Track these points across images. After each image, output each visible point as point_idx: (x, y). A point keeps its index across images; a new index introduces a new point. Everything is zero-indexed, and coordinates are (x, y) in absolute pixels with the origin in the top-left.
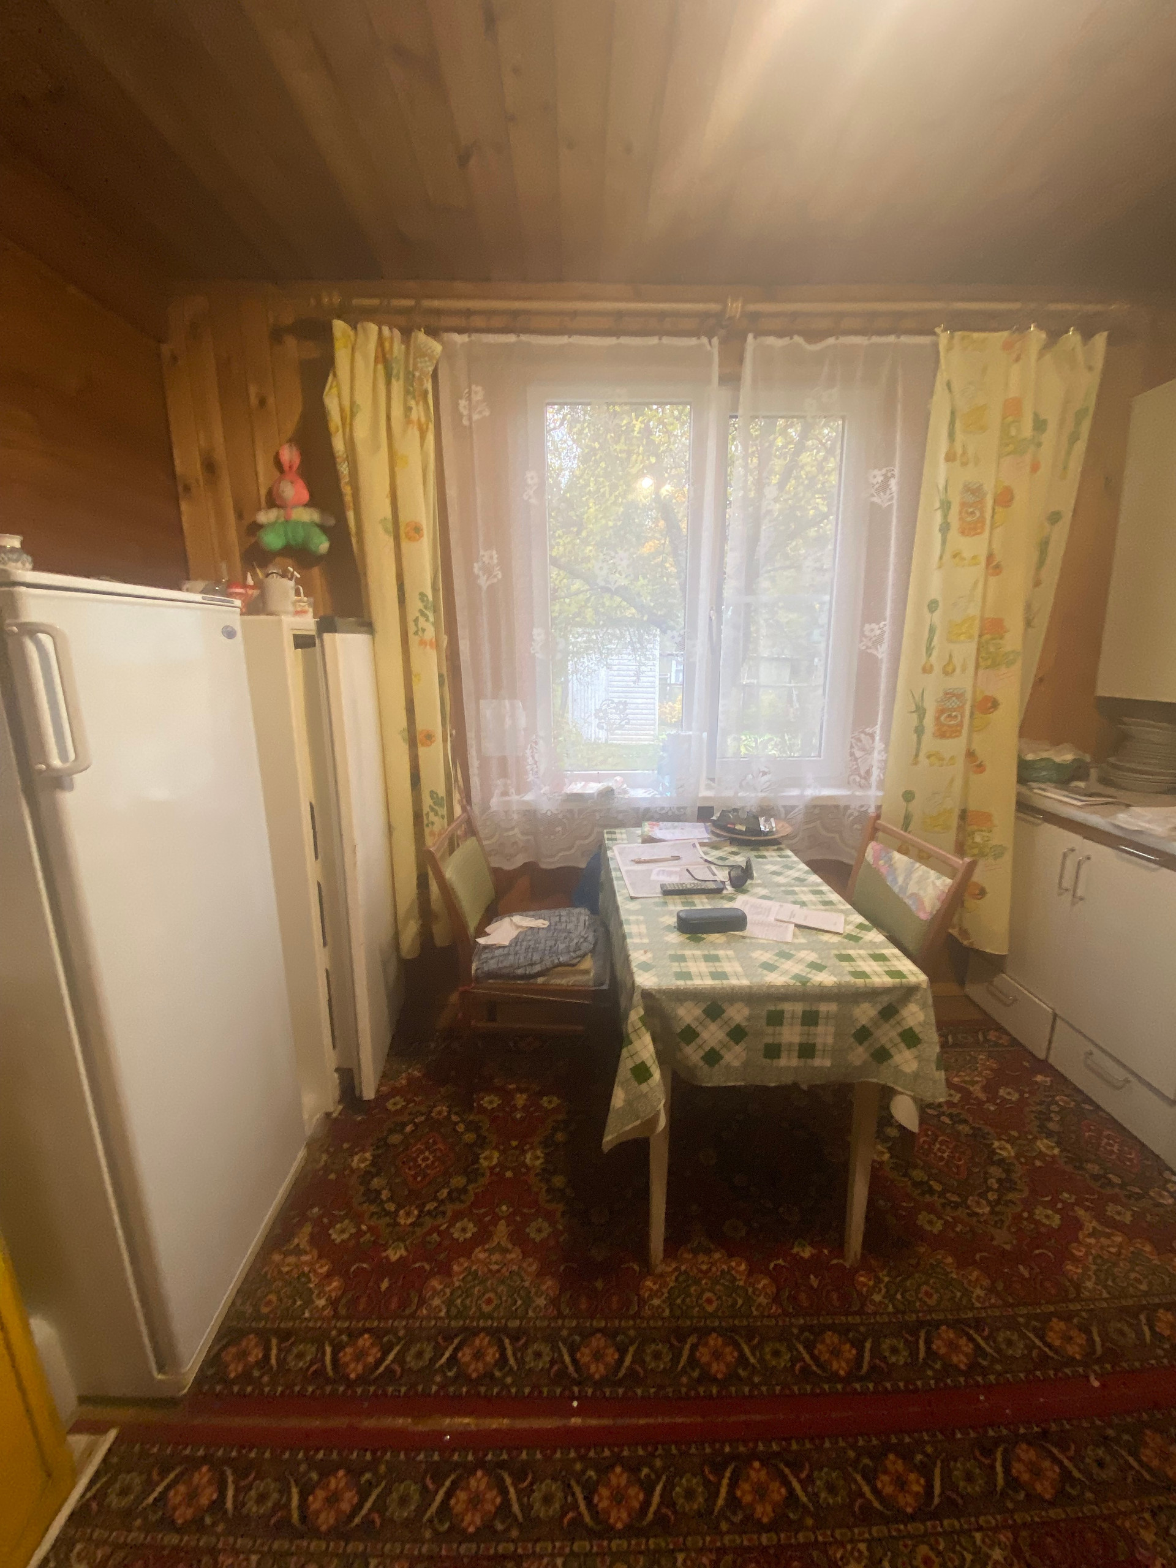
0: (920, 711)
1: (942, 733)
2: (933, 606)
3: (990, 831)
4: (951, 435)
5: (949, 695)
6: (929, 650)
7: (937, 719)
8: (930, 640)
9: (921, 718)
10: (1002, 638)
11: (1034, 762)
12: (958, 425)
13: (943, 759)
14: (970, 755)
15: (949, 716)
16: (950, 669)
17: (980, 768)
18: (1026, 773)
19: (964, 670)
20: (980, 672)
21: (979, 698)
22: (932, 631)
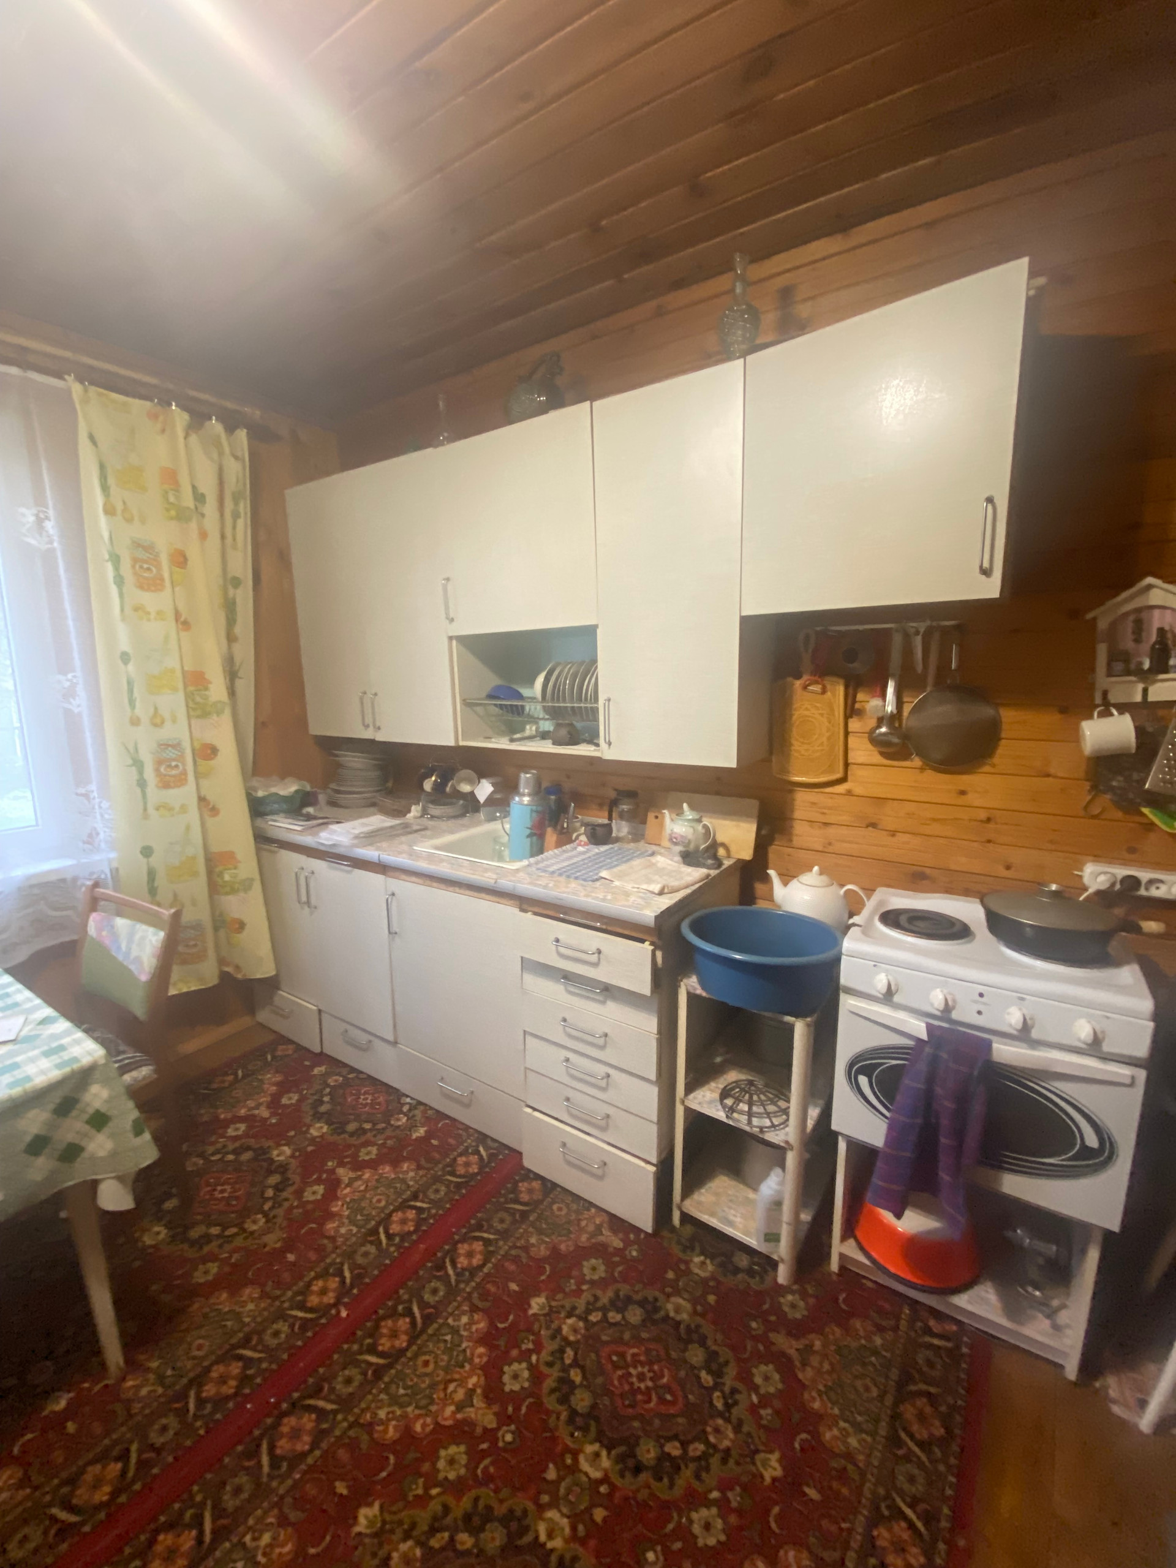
0: (138, 764)
1: (165, 784)
2: (125, 658)
3: (235, 868)
4: (105, 488)
5: (164, 746)
6: (132, 702)
7: (157, 770)
8: (131, 691)
9: (141, 772)
10: (206, 689)
11: (264, 798)
12: (111, 481)
13: (171, 809)
14: (202, 799)
15: (169, 766)
16: (158, 721)
17: (214, 811)
18: (258, 808)
19: (174, 720)
20: (193, 721)
21: (197, 745)
22: (130, 683)
